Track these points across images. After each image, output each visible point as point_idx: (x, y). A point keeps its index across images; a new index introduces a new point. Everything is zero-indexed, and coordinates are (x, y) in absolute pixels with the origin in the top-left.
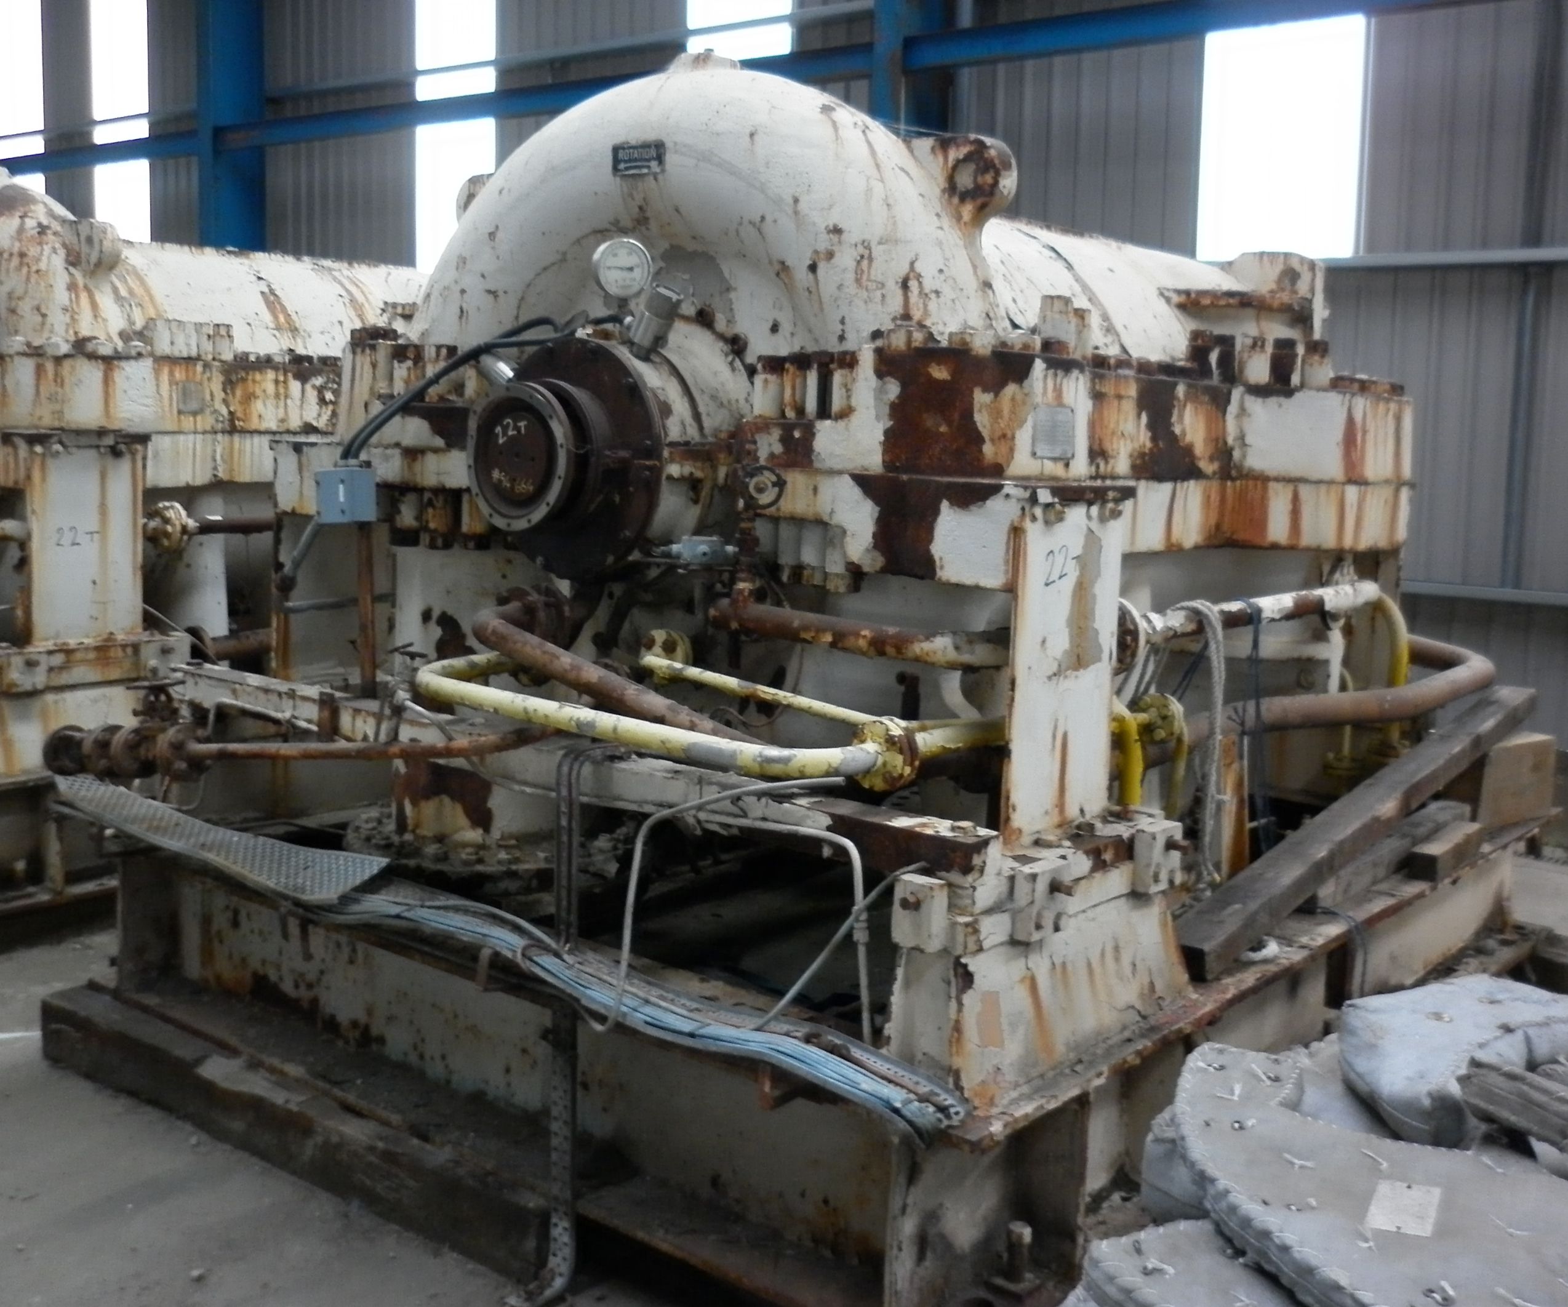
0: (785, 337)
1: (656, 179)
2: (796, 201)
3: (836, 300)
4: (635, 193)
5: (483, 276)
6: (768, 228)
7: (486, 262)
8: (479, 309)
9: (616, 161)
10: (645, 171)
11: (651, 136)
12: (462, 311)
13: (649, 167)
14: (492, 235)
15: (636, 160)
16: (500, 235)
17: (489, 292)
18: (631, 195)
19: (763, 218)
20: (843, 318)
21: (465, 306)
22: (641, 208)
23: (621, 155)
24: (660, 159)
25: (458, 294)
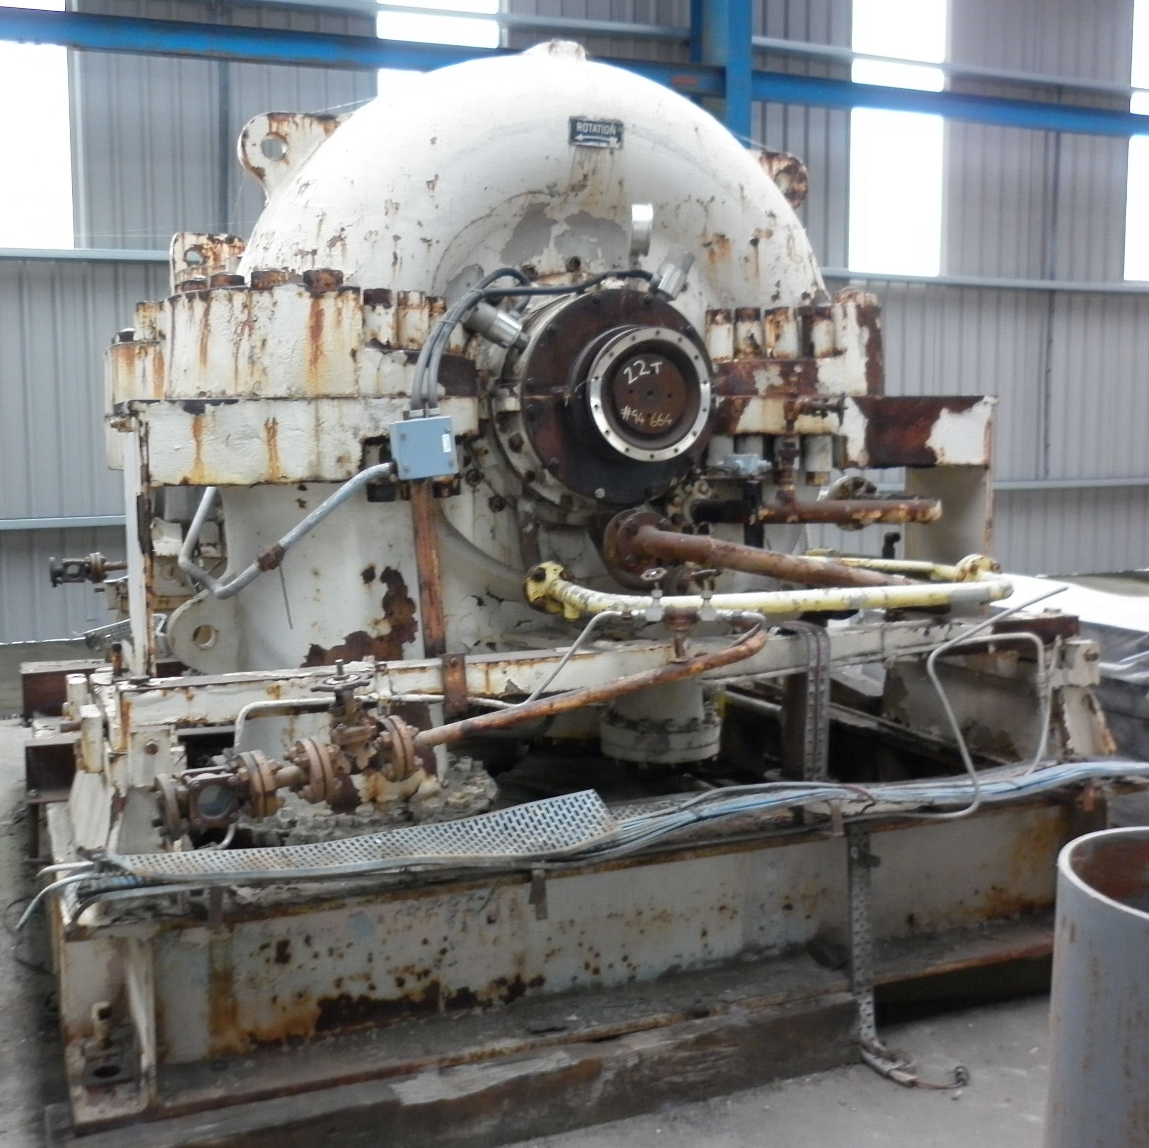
0: (694, 295)
1: (612, 153)
2: (742, 189)
3: (773, 268)
4: (586, 163)
5: (419, 223)
6: (715, 207)
7: (424, 208)
8: (413, 257)
9: (574, 133)
10: (604, 145)
11: (610, 115)
12: (396, 258)
13: (608, 142)
14: (431, 184)
15: (594, 134)
16: (439, 185)
17: (425, 240)
18: (581, 164)
19: (713, 199)
20: (779, 282)
21: (398, 252)
22: (585, 176)
23: (579, 127)
24: (619, 136)
25: (391, 241)
